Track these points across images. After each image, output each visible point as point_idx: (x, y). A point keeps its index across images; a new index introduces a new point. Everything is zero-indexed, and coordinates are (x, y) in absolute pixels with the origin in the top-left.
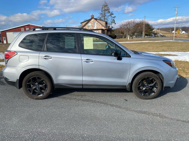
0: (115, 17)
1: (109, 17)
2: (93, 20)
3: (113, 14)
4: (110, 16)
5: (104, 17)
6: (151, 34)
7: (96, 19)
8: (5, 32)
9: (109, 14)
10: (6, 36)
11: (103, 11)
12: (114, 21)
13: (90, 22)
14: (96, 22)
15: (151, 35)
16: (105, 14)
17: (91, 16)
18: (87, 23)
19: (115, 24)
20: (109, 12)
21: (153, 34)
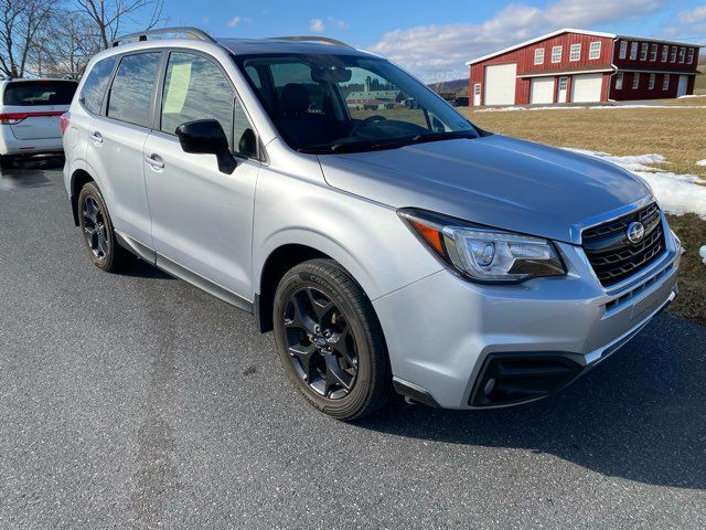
8: (484, 64)
10: (483, 79)
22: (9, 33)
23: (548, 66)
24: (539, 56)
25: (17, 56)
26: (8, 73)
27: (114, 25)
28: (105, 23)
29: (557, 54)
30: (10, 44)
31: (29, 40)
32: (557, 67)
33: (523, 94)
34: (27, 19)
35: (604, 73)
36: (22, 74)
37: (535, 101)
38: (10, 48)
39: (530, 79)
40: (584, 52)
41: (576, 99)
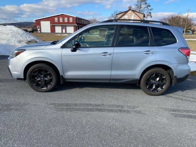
0: (152, 9)
1: (145, 9)
2: (130, 12)
3: (150, 6)
4: (147, 8)
5: (139, 9)
6: (188, 30)
7: (133, 11)
8: (40, 20)
9: (146, 6)
10: (40, 25)
11: (140, 2)
12: (151, 14)
13: (127, 14)
14: (134, 14)
15: (189, 32)
16: (141, 6)
17: (129, 7)
18: (123, 15)
19: (151, 17)
20: (146, 4)
21: (191, 31)
23: (59, 22)
29: (61, 20)
32: (62, 23)
33: (53, 30)
35: (74, 26)
37: (56, 31)
39: (54, 26)
40: (68, 20)
41: (68, 32)
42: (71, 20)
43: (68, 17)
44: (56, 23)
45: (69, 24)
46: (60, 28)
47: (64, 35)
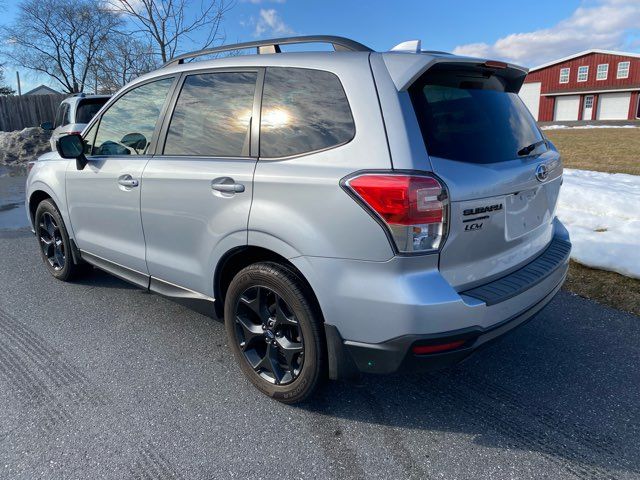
22: (72, 52)
23: (573, 84)
24: (564, 76)
25: (78, 74)
26: (70, 88)
27: (172, 45)
28: (165, 43)
29: (583, 74)
30: (73, 64)
31: (89, 60)
32: (583, 86)
33: (547, 111)
34: (88, 41)
35: (633, 92)
36: (82, 89)
37: (559, 117)
38: (72, 67)
39: (554, 97)
40: (612, 72)
41: (602, 117)
42: (623, 71)
43: (613, 61)
44: (563, 87)
45: (613, 85)
46: (576, 102)
47: (585, 127)
